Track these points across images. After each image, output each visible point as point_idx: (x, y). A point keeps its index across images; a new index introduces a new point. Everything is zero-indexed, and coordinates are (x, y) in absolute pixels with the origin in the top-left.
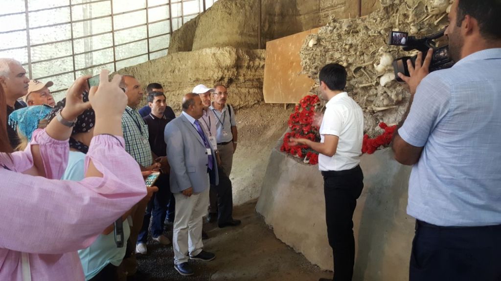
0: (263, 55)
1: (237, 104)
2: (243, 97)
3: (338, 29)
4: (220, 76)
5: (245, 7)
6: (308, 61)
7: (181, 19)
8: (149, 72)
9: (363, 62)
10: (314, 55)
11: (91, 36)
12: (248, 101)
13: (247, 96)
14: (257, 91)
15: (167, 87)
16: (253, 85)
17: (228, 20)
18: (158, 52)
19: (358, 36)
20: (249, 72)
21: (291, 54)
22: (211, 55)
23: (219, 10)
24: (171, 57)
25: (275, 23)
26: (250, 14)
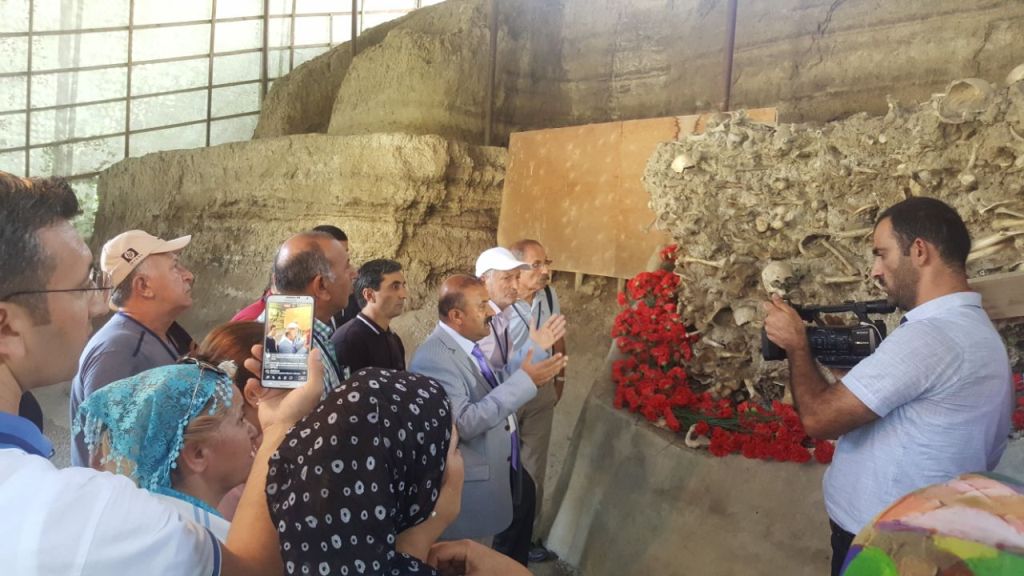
0: (501, 160)
1: (442, 261)
2: (455, 248)
3: (754, 143)
4: (411, 198)
5: (461, 52)
6: (672, 202)
7: (288, 52)
8: (225, 169)
9: (822, 223)
10: (687, 192)
11: (76, 70)
12: (466, 257)
13: (464, 245)
14: (485, 237)
15: (272, 211)
16: (477, 222)
17: (422, 75)
18: (231, 120)
19: (806, 164)
20: (471, 194)
21: (572, 166)
22: (392, 149)
23: (403, 50)
24: (288, 142)
25: (517, 90)
26: (471, 68)
